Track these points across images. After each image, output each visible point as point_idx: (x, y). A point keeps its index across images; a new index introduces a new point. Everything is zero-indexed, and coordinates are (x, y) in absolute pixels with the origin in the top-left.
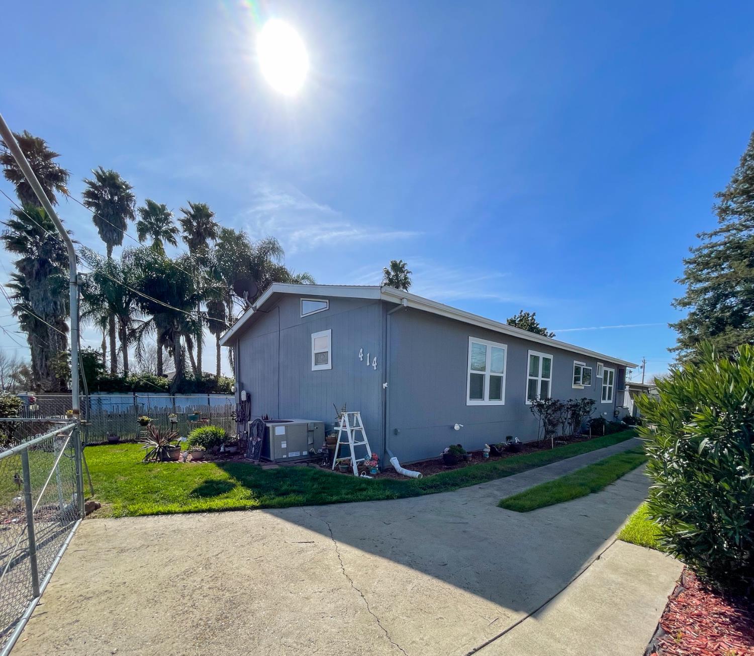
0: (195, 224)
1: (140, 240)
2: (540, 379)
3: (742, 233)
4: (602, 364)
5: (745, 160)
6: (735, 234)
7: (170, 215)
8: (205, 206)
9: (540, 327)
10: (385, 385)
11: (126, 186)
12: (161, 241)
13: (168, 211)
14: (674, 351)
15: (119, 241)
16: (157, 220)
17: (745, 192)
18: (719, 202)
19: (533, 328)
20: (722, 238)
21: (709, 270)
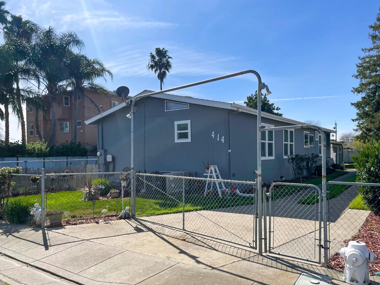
2: (289, 143)
4: (318, 132)
10: (230, 151)
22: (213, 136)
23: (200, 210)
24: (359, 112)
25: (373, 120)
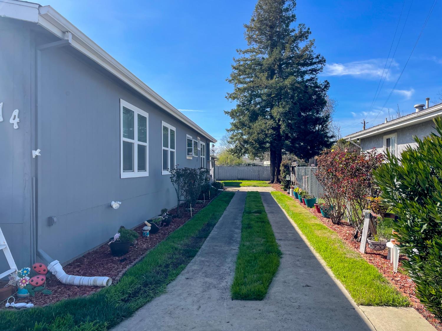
4: (200, 139)
10: (36, 153)
14: (230, 132)
20: (248, 56)
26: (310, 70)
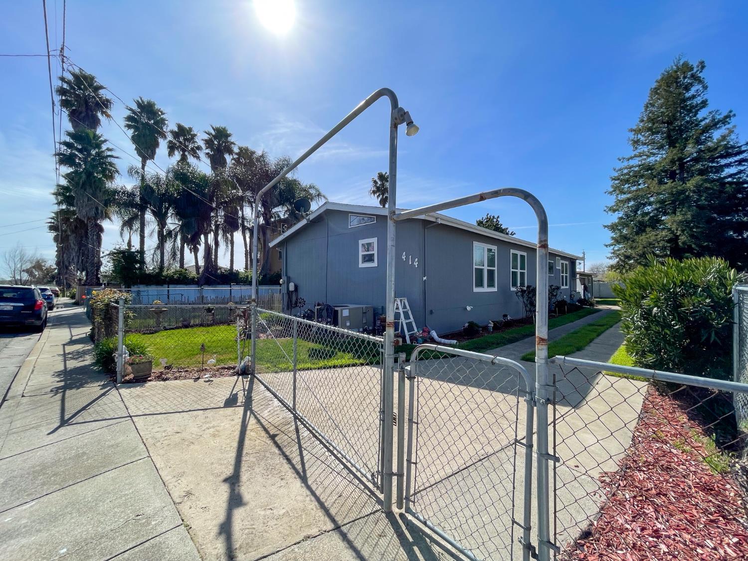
0: (216, 143)
1: (169, 155)
2: (519, 271)
3: (651, 158)
4: (559, 258)
5: (647, 107)
6: (645, 159)
7: (195, 135)
8: (225, 128)
9: (503, 227)
10: (425, 278)
11: (161, 112)
12: (186, 156)
13: (195, 132)
14: (610, 246)
15: (152, 156)
16: (185, 140)
17: (650, 129)
18: (632, 136)
19: (498, 228)
20: (636, 162)
21: (630, 185)
22: (404, 258)
23: (362, 364)
24: (614, 236)
25: (634, 245)
26: (736, 161)
